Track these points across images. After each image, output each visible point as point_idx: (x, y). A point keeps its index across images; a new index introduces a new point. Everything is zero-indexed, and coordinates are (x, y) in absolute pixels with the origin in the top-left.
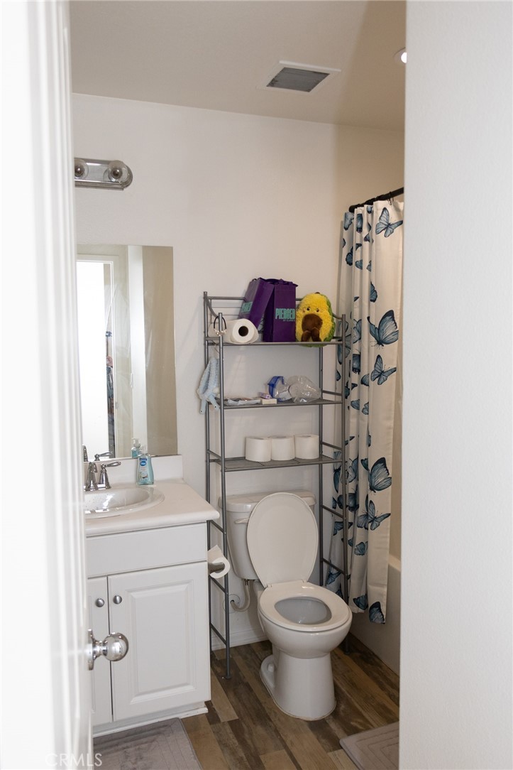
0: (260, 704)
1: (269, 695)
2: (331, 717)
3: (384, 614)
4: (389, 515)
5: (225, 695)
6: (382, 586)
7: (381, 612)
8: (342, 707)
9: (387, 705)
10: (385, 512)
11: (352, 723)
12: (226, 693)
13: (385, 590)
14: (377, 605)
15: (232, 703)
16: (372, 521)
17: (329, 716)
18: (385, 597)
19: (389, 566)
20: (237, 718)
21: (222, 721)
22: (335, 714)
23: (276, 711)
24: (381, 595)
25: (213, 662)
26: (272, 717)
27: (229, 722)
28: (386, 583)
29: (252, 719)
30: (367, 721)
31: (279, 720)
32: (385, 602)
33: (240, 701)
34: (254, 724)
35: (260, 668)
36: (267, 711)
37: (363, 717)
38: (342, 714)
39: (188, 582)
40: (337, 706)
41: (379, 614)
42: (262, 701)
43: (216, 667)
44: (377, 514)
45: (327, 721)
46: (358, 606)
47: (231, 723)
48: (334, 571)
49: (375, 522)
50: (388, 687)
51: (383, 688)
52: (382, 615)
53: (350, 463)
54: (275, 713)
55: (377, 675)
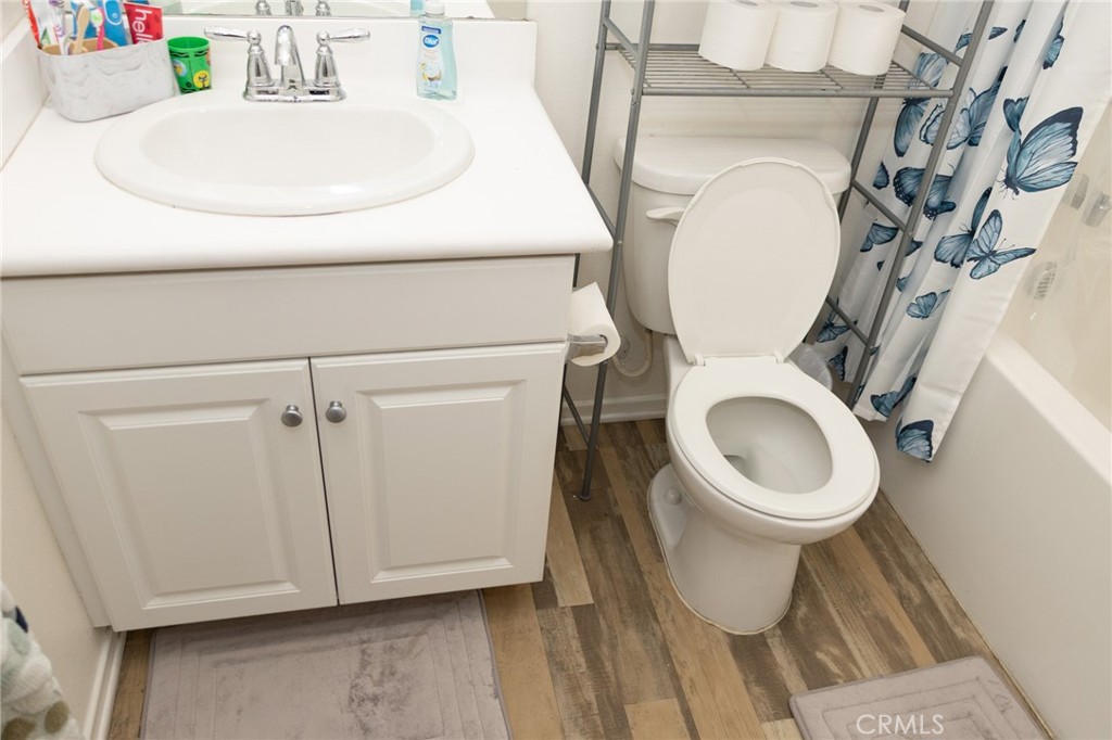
0: (640, 573)
1: (659, 555)
2: (779, 632)
3: (936, 446)
4: (1032, 251)
5: (574, 540)
6: (952, 393)
7: (929, 438)
8: (802, 611)
9: (893, 619)
10: (1022, 245)
11: (820, 655)
12: (576, 534)
13: (956, 402)
14: (926, 427)
15: (585, 562)
16: (980, 259)
17: (774, 628)
18: (950, 417)
19: (984, 360)
20: (592, 602)
21: (561, 604)
22: (786, 623)
23: (669, 597)
24: (943, 410)
25: (560, 453)
26: (660, 611)
27: (574, 608)
28: (963, 391)
29: (621, 610)
30: (849, 655)
31: (673, 620)
32: (946, 425)
33: (601, 560)
34: (624, 622)
35: (648, 484)
36: (653, 595)
37: (841, 643)
38: (801, 627)
39: (514, 383)
40: (793, 606)
41: (922, 443)
42: (645, 567)
43: (563, 467)
44: (1001, 246)
45: (769, 641)
46: (877, 409)
47: (578, 611)
48: (839, 322)
49: (988, 262)
50: (899, 575)
51: (889, 578)
52: (930, 445)
53: (966, 100)
54: (667, 601)
55: (879, 541)
